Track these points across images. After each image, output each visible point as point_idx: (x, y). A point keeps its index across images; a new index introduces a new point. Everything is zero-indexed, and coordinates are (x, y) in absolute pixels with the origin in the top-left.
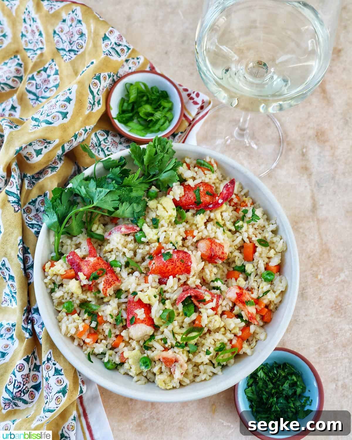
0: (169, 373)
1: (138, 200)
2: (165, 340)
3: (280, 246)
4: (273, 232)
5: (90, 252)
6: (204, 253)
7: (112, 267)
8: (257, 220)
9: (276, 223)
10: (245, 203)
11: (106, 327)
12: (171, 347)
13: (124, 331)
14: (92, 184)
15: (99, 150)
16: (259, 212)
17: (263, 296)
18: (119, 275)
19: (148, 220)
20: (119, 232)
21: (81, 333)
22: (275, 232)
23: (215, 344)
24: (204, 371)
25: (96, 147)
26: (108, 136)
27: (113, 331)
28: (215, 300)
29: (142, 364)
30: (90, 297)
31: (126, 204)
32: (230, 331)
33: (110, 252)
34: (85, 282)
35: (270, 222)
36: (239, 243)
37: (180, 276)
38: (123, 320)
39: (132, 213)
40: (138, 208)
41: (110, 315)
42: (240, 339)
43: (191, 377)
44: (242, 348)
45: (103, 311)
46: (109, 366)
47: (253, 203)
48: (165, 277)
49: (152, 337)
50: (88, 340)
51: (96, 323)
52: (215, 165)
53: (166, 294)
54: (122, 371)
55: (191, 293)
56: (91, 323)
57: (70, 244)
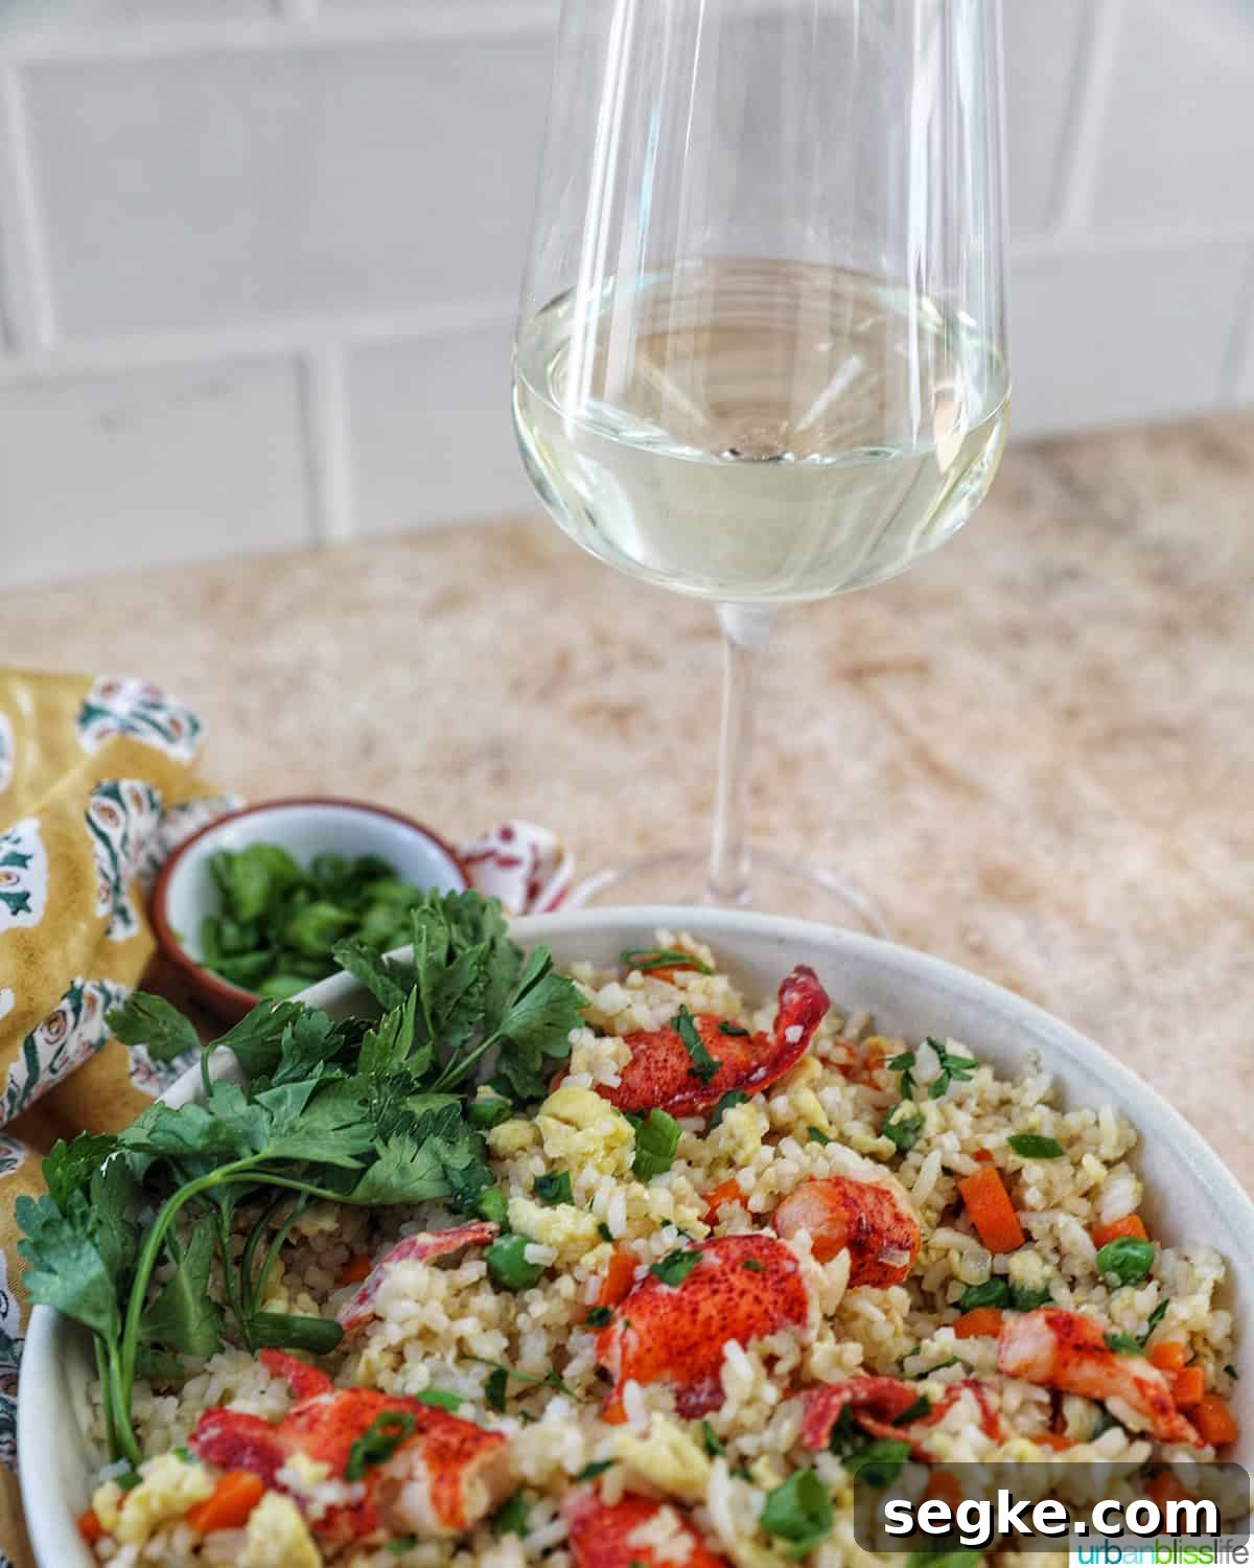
1: (446, 1125)
3: (1109, 1136)
4: (1048, 1103)
5: (300, 1385)
6: (823, 1231)
17: (1152, 1328)
20: (413, 1257)
22: (1057, 1102)
28: (966, 1396)
31: (402, 1141)
34: (328, 1494)
36: (936, 1188)
37: (768, 1338)
39: (441, 1175)
40: (457, 1156)
48: (700, 1375)
52: (705, 952)
53: (742, 1441)
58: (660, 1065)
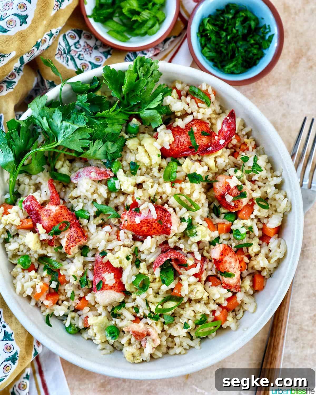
0: (139, 346)
1: (114, 138)
2: (137, 309)
3: (283, 206)
4: (276, 186)
5: (52, 198)
7: (78, 219)
8: (258, 172)
9: (281, 176)
10: (246, 145)
11: (69, 288)
12: (144, 317)
13: (89, 295)
14: (57, 115)
15: (68, 58)
16: (262, 161)
18: (86, 229)
19: (124, 163)
20: (88, 177)
21: (39, 295)
22: (278, 187)
23: (195, 316)
24: (179, 344)
25: (65, 55)
26: (80, 37)
27: (77, 292)
28: (199, 265)
29: (109, 335)
30: (50, 252)
31: (99, 142)
32: (214, 301)
33: (76, 198)
34: (44, 236)
35: (275, 173)
38: (89, 283)
40: (113, 148)
41: (74, 276)
42: (225, 310)
43: (164, 349)
44: (226, 320)
45: (66, 270)
46: (71, 330)
47: (257, 146)
49: (122, 304)
50: (46, 303)
51: (56, 283)
52: (212, 96)
53: (142, 255)
54: (85, 336)
55: (171, 255)
56: (51, 282)
57: (28, 184)
58: (181, 144)
